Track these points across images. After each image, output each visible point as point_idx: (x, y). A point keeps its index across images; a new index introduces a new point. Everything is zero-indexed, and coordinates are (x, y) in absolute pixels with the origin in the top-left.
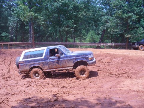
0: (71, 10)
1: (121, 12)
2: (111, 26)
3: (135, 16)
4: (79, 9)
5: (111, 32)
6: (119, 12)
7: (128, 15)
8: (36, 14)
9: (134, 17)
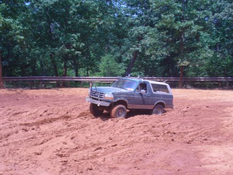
0: (74, 14)
1: (171, 18)
2: (150, 44)
3: (197, 26)
4: (90, 12)
5: (151, 56)
6: (169, 19)
7: (183, 25)
8: (7, 20)
9: (194, 28)
